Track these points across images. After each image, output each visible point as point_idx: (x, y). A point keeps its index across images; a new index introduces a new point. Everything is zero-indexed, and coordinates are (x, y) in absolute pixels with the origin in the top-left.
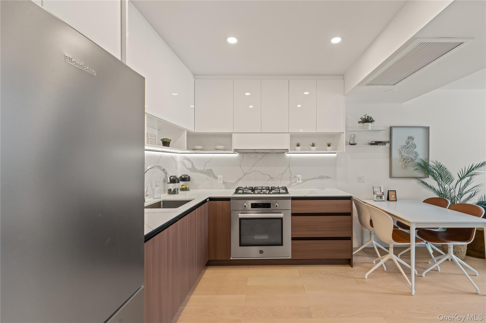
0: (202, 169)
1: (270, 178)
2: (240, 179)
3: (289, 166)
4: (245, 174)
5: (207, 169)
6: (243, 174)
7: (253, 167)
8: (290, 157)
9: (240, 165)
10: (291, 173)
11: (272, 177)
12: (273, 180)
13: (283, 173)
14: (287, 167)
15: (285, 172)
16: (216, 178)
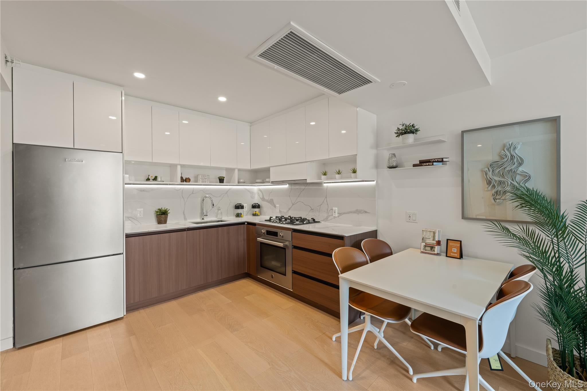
0: (268, 199)
1: (311, 209)
2: (289, 209)
3: (326, 197)
4: (293, 205)
5: (271, 198)
6: (292, 205)
7: (298, 198)
8: (327, 187)
9: (290, 196)
10: (328, 204)
11: (312, 208)
12: (313, 211)
13: (321, 205)
14: (324, 198)
15: (322, 203)
16: (275, 206)
